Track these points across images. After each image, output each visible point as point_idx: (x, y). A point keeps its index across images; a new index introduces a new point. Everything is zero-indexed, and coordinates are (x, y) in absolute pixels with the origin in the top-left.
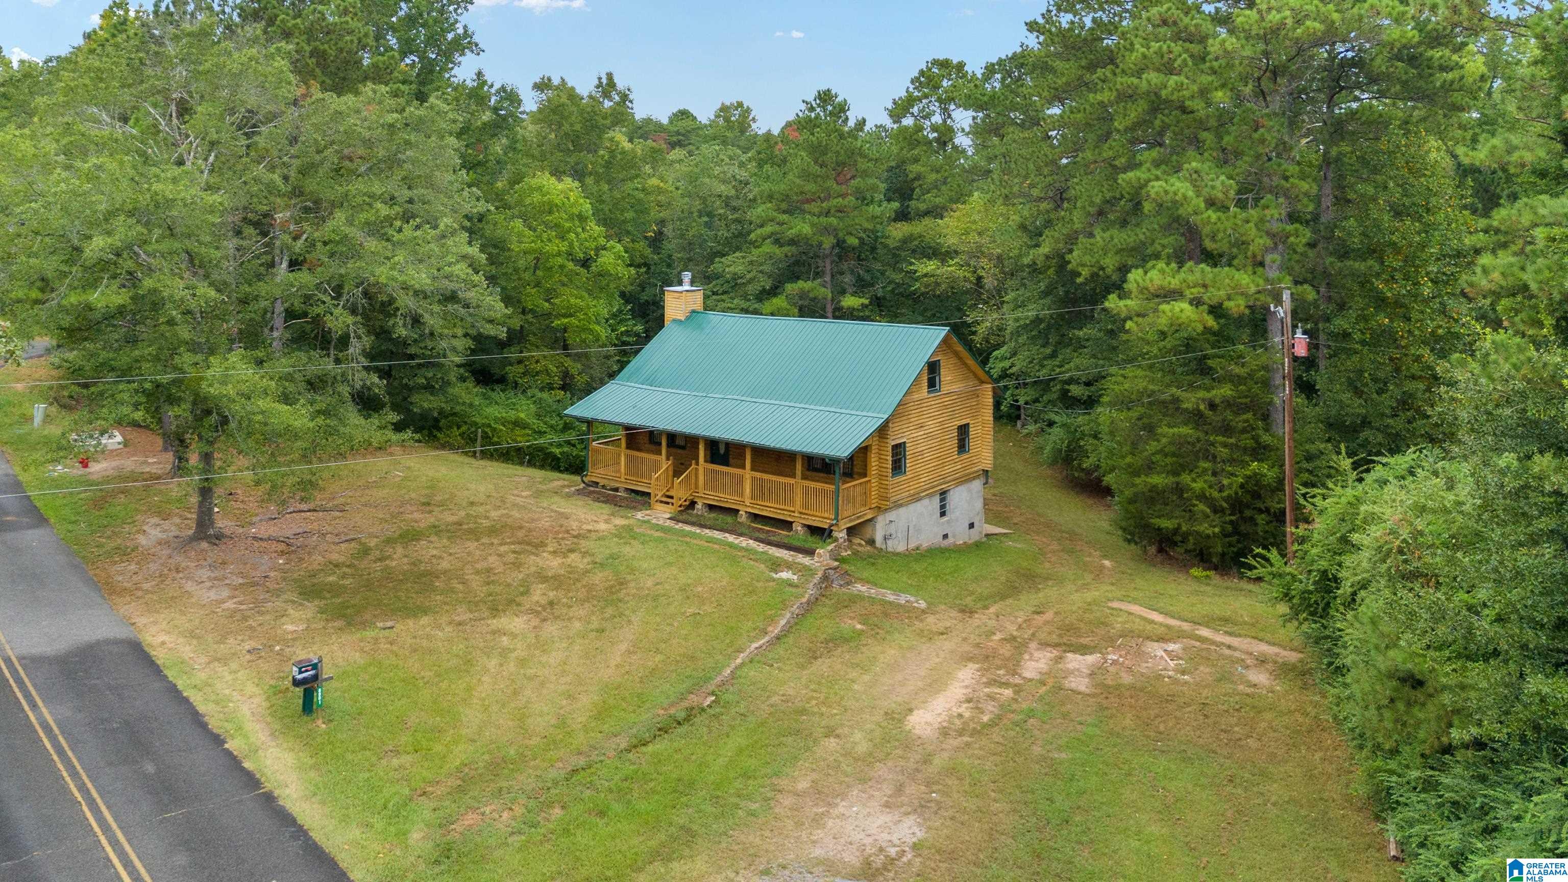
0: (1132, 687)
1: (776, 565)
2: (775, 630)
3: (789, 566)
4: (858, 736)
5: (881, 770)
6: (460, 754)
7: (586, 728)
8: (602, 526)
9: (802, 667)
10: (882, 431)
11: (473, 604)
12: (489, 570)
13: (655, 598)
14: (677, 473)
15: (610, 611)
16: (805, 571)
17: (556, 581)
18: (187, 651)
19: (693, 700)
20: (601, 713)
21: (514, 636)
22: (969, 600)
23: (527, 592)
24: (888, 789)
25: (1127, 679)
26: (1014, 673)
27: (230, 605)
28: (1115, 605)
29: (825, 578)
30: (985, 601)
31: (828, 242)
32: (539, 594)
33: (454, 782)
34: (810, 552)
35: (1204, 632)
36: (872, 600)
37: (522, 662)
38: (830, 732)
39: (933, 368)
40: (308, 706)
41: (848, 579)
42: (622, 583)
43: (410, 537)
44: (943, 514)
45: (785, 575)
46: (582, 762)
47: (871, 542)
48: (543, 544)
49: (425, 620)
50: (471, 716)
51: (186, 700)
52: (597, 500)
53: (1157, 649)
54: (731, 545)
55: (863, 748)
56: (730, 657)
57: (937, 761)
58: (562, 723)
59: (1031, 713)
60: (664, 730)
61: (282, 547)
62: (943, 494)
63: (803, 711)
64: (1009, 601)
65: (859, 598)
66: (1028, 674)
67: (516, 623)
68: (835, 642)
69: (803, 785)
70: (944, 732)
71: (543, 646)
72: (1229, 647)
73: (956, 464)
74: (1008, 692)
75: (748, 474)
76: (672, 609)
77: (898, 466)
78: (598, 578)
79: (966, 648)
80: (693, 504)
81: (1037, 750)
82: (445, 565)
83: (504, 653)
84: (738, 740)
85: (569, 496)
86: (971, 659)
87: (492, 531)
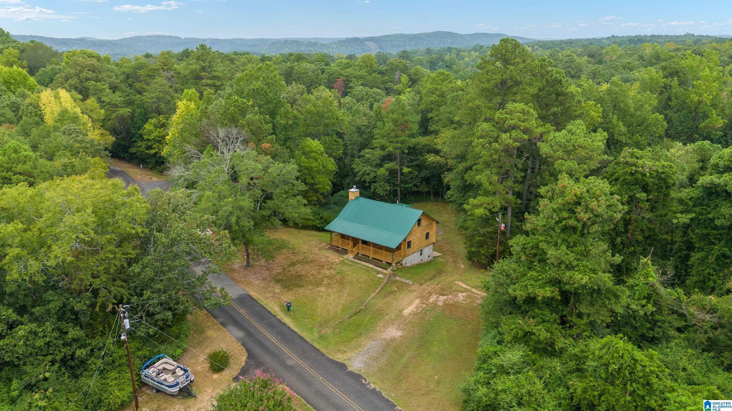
0: (452, 305)
1: (378, 273)
2: (377, 291)
3: (381, 273)
4: (393, 315)
5: (396, 322)
6: (319, 319)
7: (340, 314)
8: (337, 260)
9: (383, 299)
10: (405, 240)
11: (312, 284)
12: (313, 274)
13: (351, 282)
14: (354, 247)
15: (342, 286)
16: (385, 274)
17: (329, 278)
18: (259, 297)
19: (360, 308)
20: (343, 310)
21: (323, 292)
22: (422, 281)
23: (323, 281)
24: (397, 326)
25: (451, 302)
26: (427, 301)
27: (262, 285)
28: (456, 282)
29: (390, 276)
30: (426, 281)
31: (398, 152)
32: (326, 281)
33: (319, 324)
34: (386, 269)
35: (474, 290)
36: (400, 282)
37: (326, 299)
38: (387, 314)
39: (419, 220)
40: (288, 309)
41: (395, 275)
42: (344, 278)
43: (293, 264)
44: (421, 255)
45: (380, 276)
46: (341, 321)
47: (402, 265)
48: (323, 267)
49: (304, 288)
50: (319, 311)
51: (265, 308)
52: (334, 251)
53: (460, 295)
54: (368, 267)
55: (393, 318)
56: (368, 298)
57: (407, 320)
58: (336, 313)
59: (428, 310)
60: (355, 314)
61: (266, 268)
62: (421, 251)
63: (382, 310)
64: (432, 281)
65: (396, 281)
66: (430, 301)
67: (323, 289)
68: (391, 293)
69: (381, 325)
70: (410, 314)
71: (329, 295)
72: (477, 294)
73: (425, 242)
74: (425, 306)
75: (372, 248)
76: (355, 285)
77: (409, 246)
78: (338, 277)
79: (419, 295)
80: (358, 253)
81: (427, 318)
82: (304, 273)
83: (322, 297)
84: (370, 316)
85: (327, 249)
86: (419, 297)
87: (311, 262)
